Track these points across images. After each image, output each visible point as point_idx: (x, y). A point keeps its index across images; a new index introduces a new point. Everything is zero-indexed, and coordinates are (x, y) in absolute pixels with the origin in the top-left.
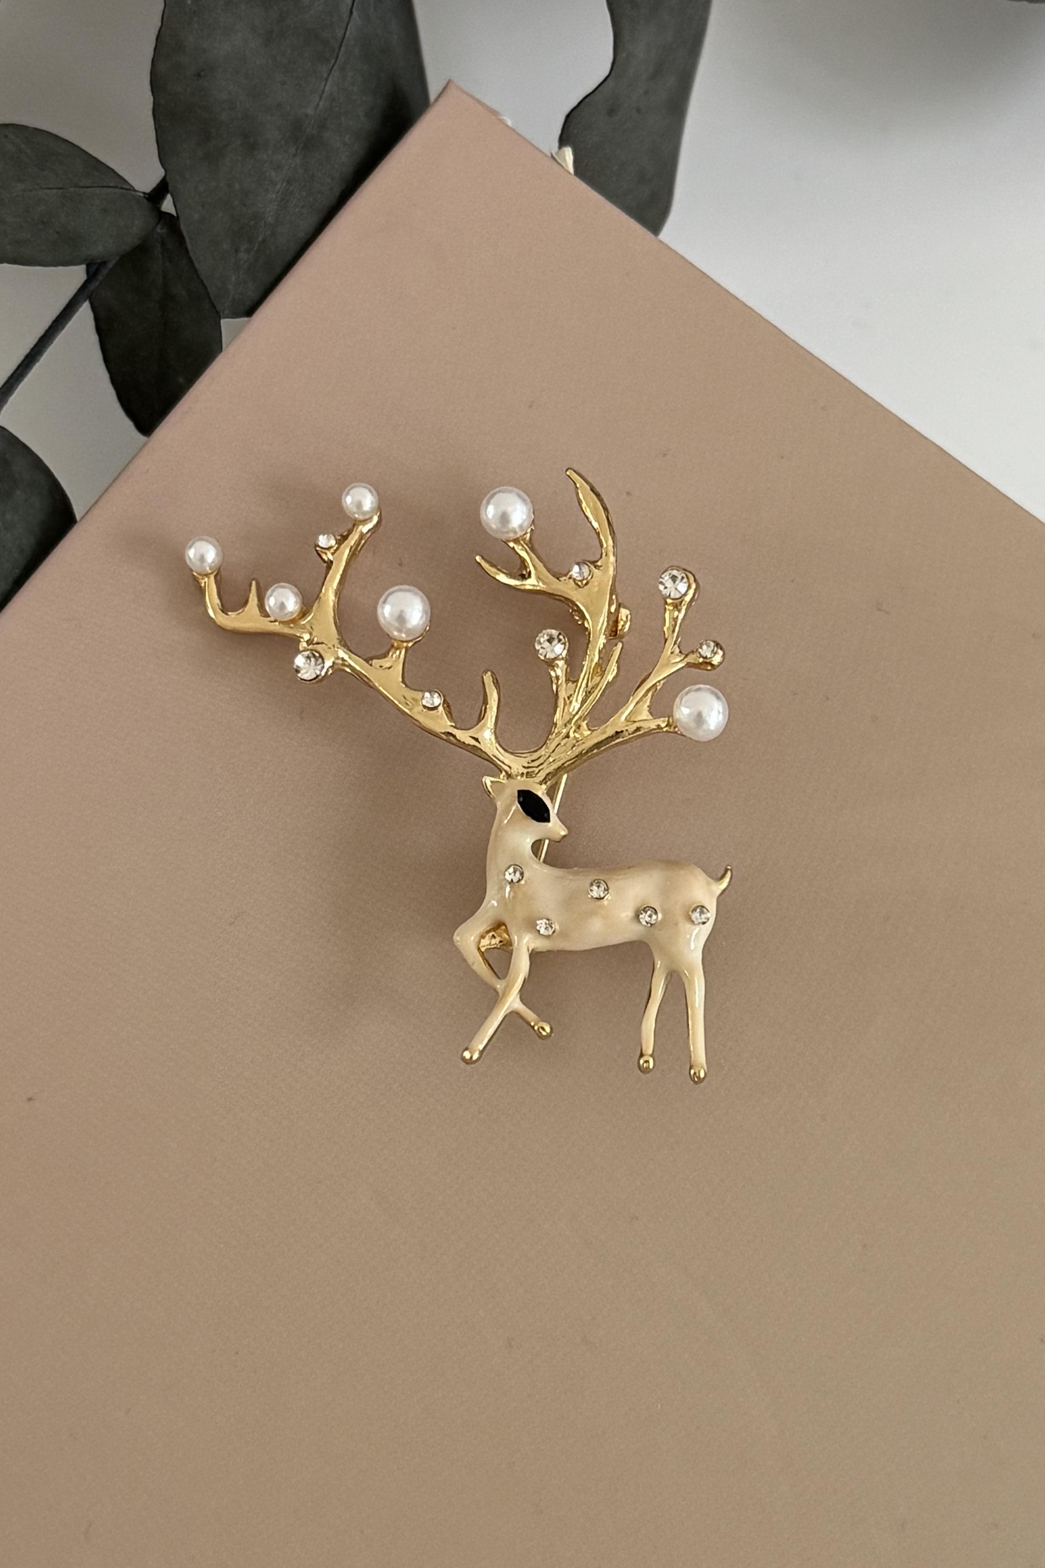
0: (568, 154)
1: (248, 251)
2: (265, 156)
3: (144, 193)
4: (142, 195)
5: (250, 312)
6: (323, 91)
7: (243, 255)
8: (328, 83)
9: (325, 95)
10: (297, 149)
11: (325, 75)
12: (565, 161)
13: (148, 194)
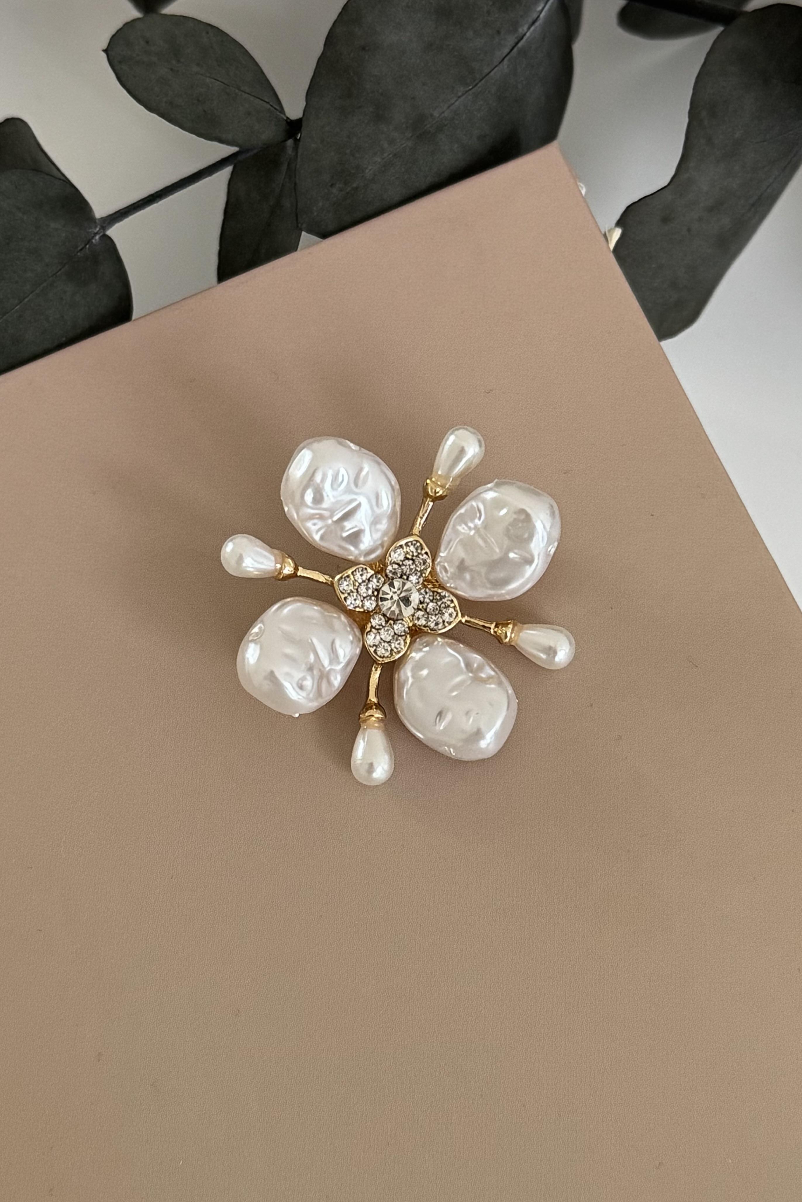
0: (617, 234)
1: (341, 190)
2: (385, 129)
3: (288, 118)
4: (285, 118)
5: (325, 235)
6: (454, 103)
7: (334, 191)
8: (459, 100)
9: (451, 108)
10: (411, 136)
11: (460, 94)
12: (611, 236)
13: (291, 121)
